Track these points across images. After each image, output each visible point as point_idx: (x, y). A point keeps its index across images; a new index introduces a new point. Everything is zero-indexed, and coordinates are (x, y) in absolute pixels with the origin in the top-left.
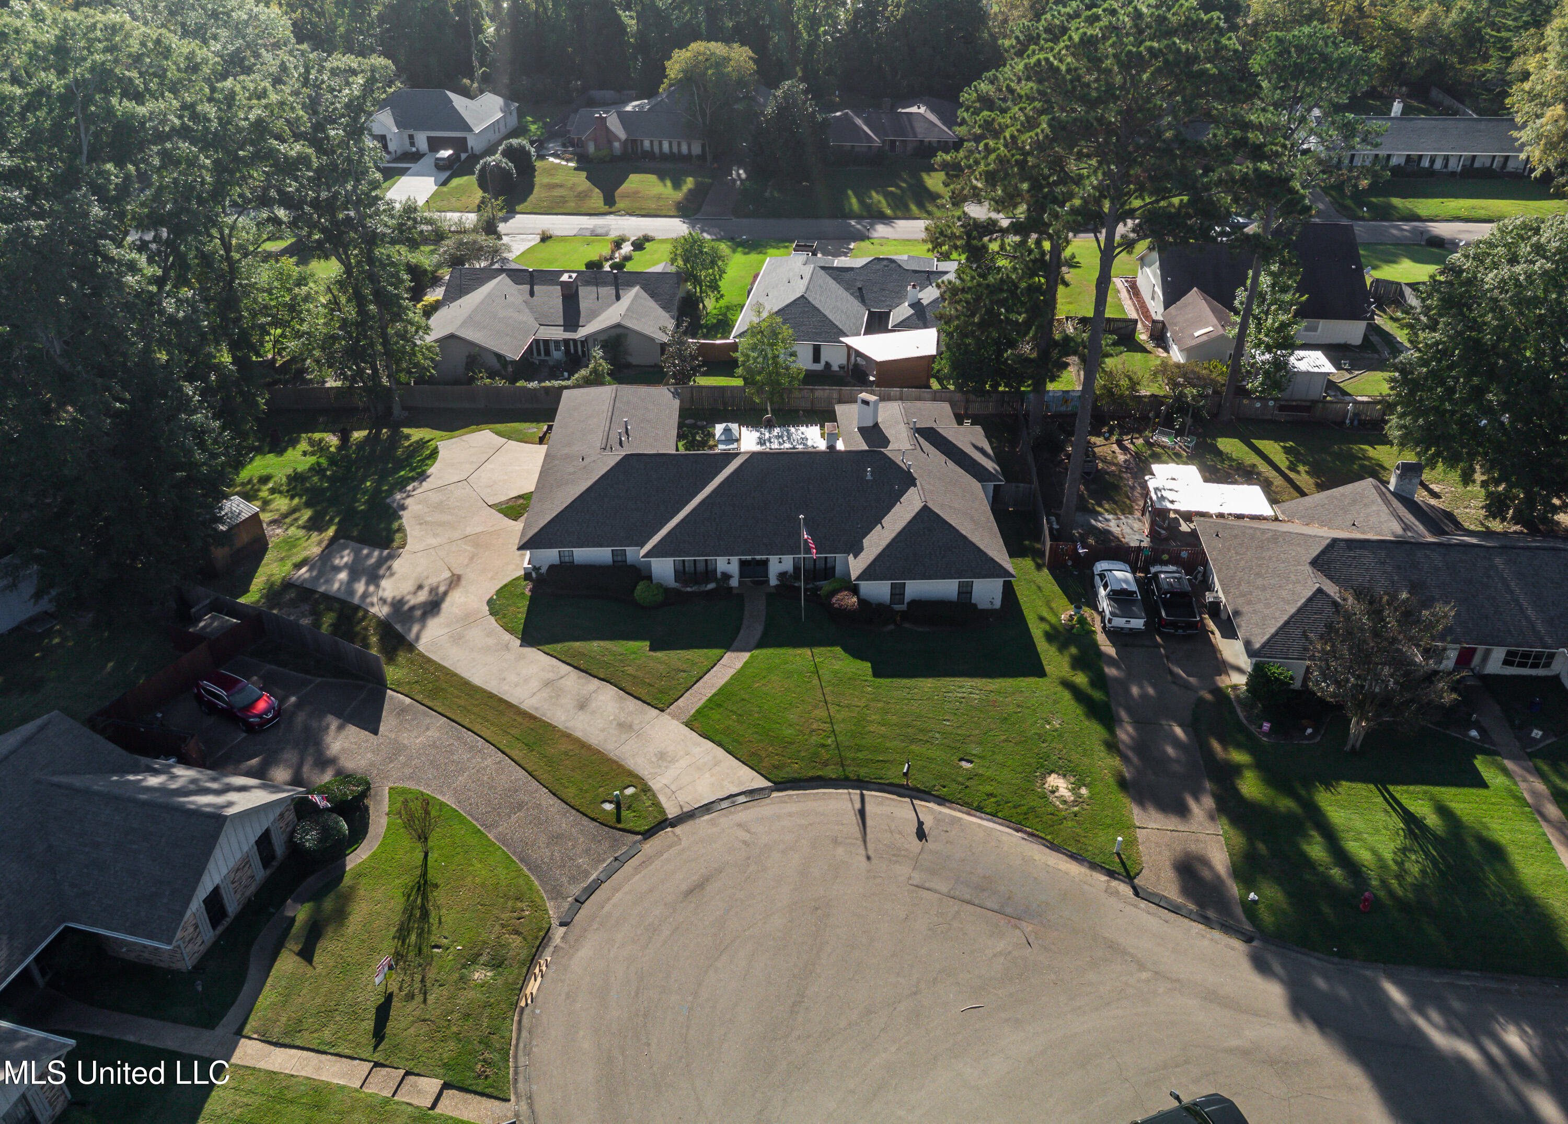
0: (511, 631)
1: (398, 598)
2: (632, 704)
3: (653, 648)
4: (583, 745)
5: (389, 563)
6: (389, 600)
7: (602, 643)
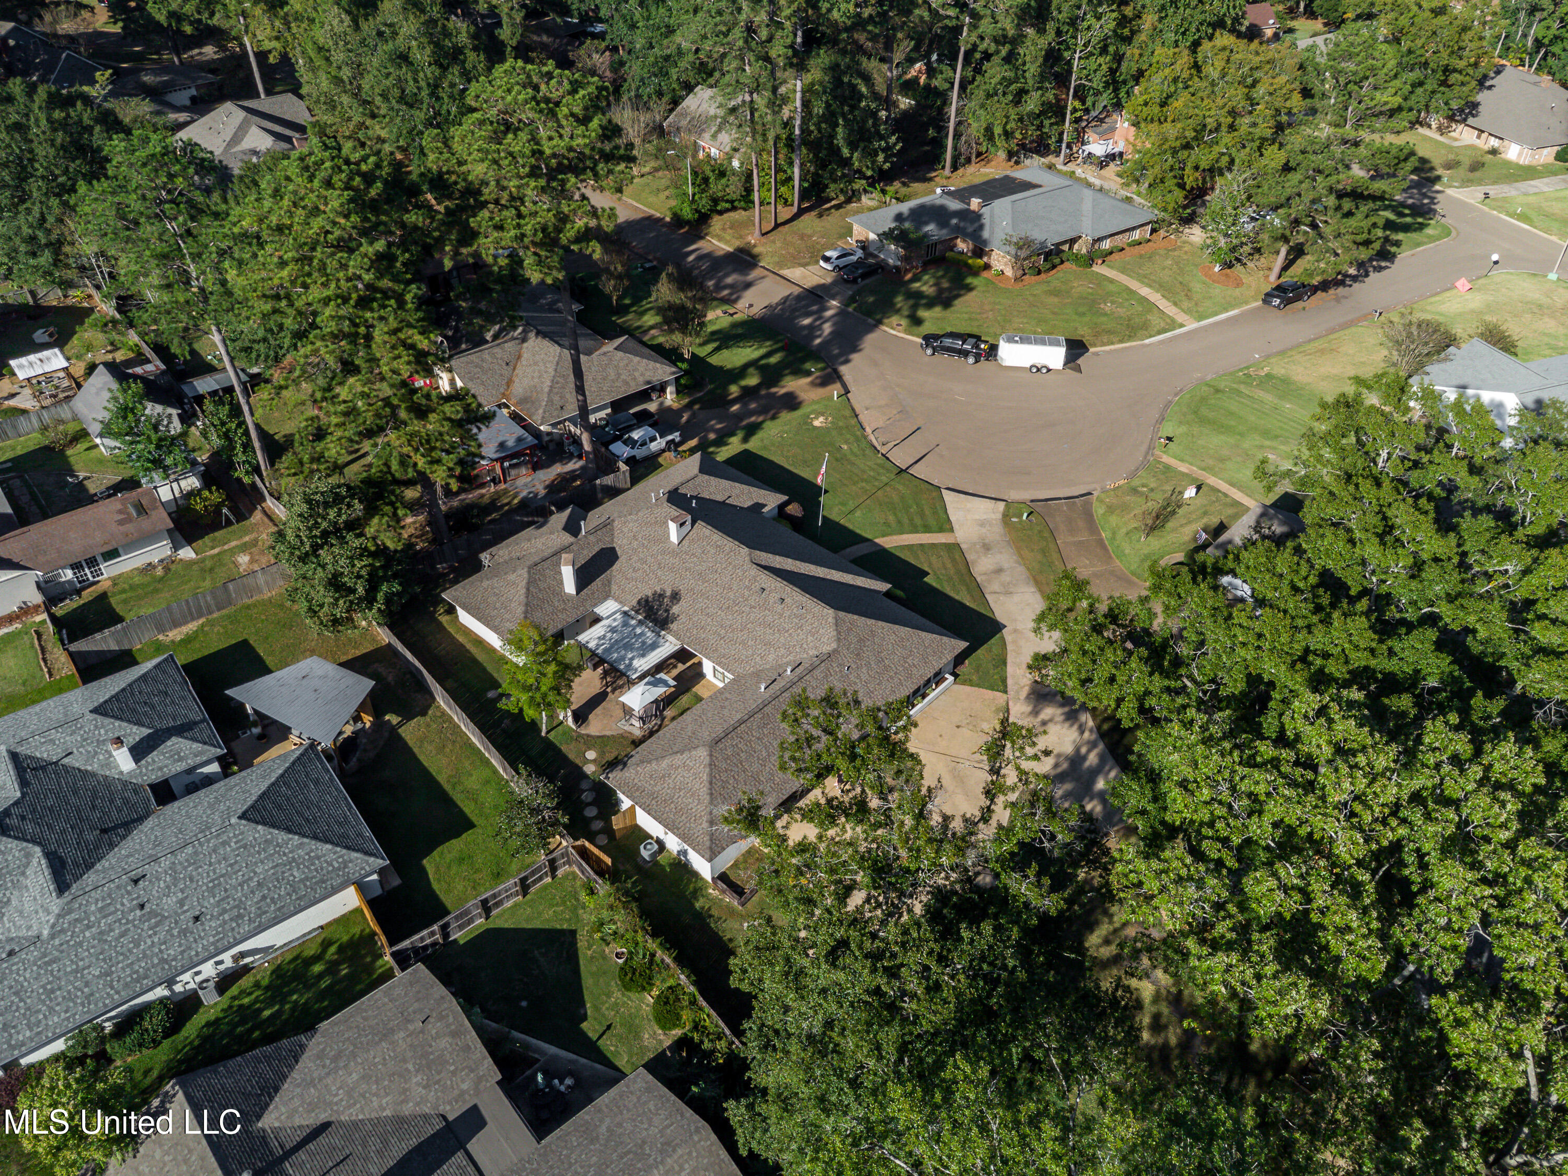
0: (1003, 639)
1: (1067, 725)
2: (970, 557)
3: (927, 574)
4: (1018, 549)
5: (1053, 773)
6: (1076, 727)
7: (952, 594)
